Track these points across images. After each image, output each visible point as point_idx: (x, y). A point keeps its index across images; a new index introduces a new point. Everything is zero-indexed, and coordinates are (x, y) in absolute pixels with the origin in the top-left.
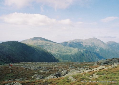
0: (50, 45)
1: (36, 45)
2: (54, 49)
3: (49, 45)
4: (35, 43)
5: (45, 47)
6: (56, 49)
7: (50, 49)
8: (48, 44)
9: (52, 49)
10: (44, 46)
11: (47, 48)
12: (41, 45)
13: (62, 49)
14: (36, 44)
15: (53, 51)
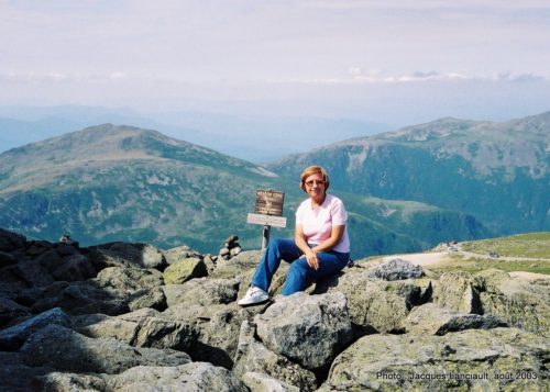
0: (165, 183)
1: (68, 187)
2: (180, 212)
3: (155, 187)
4: (63, 176)
5: (126, 200)
6: (198, 208)
7: (155, 213)
8: (153, 180)
9: (172, 210)
10: (117, 192)
11: (139, 204)
12: (98, 190)
13: (233, 210)
14: (69, 182)
15: (170, 224)
